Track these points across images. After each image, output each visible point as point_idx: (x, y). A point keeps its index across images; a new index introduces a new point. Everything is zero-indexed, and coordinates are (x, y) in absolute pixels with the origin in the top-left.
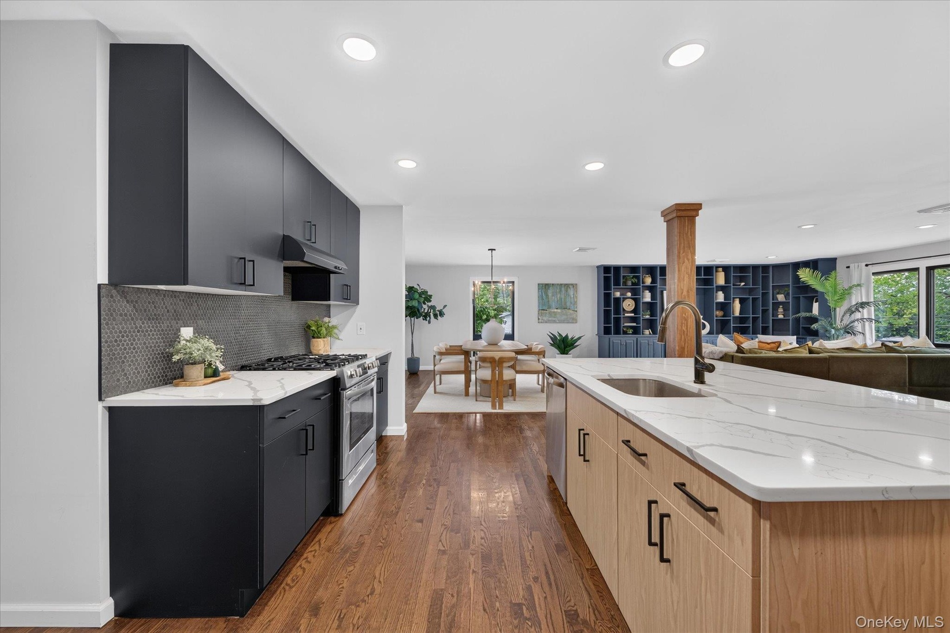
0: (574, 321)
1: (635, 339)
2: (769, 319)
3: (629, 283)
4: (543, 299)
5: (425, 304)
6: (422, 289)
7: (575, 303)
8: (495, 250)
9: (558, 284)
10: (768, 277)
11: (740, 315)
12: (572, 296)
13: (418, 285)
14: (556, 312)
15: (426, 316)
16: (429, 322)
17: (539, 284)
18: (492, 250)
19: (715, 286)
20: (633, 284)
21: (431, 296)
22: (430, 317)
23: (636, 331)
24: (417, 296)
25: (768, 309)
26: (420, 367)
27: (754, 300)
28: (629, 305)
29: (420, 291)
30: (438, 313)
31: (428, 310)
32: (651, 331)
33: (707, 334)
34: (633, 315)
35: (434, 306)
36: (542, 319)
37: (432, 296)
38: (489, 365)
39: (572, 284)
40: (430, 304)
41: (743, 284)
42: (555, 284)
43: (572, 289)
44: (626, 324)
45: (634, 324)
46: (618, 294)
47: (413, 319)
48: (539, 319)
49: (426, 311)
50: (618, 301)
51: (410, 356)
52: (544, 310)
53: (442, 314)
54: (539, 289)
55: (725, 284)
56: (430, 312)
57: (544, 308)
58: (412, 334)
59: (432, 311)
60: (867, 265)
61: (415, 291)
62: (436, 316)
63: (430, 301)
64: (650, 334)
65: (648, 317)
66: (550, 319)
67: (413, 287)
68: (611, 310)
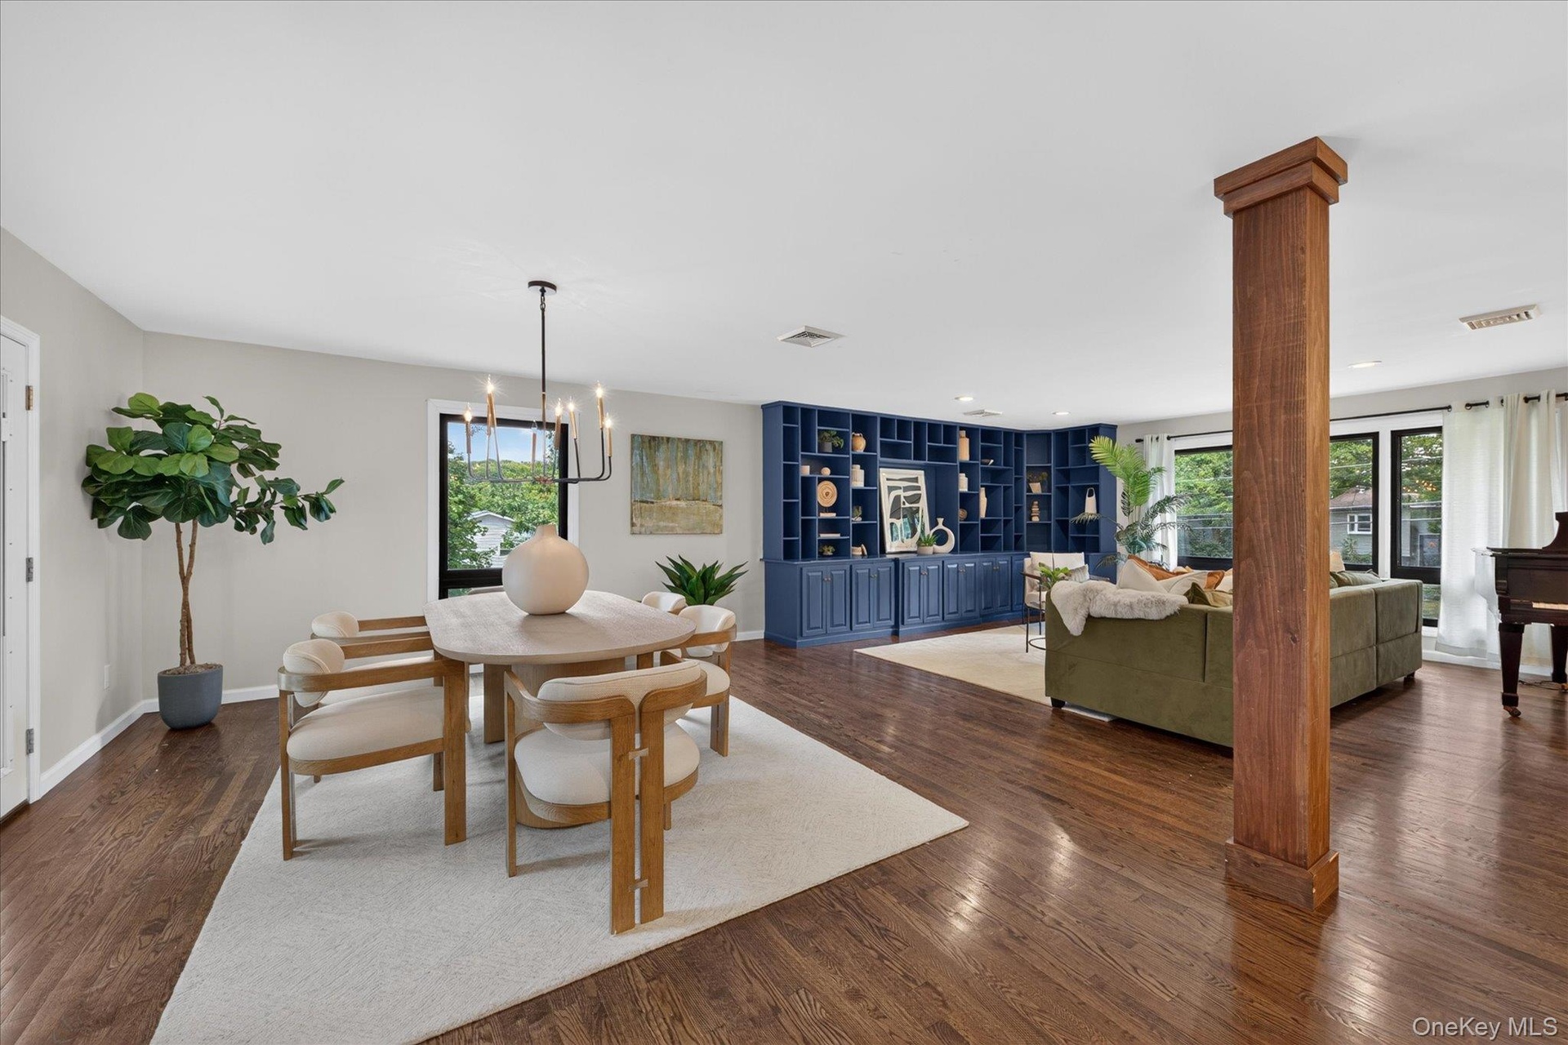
0: (716, 529)
1: (847, 567)
2: (1023, 522)
3: (828, 447)
4: (643, 474)
5: (245, 472)
6: (232, 418)
7: (719, 486)
8: (553, 287)
9: (679, 439)
10: (1022, 451)
11: (986, 516)
12: (712, 470)
13: (214, 402)
14: (677, 508)
15: (250, 517)
16: (267, 537)
17: (633, 436)
18: (544, 286)
19: (958, 464)
20: (836, 449)
21: (274, 449)
22: (269, 517)
23: (840, 550)
24: (201, 439)
25: (1021, 507)
26: (224, 692)
27: (1006, 489)
28: (827, 494)
29: (220, 424)
30: (307, 505)
31: (263, 492)
32: (864, 548)
33: (950, 553)
34: (833, 515)
35: (290, 481)
36: (642, 526)
37: (278, 446)
38: (598, 730)
39: (711, 443)
40: (269, 475)
41: (992, 461)
42: (674, 439)
43: (711, 454)
44: (824, 536)
45: (837, 536)
46: (806, 470)
47: (187, 526)
48: (633, 525)
49: (252, 497)
50: (808, 485)
51: (175, 663)
52: (647, 502)
53: (319, 507)
54: (632, 449)
55: (970, 460)
56: (272, 502)
57: (650, 496)
58: (185, 580)
59: (280, 497)
60: (1169, 438)
61: (194, 423)
62: (296, 516)
63: (272, 466)
64: (863, 555)
65: (859, 520)
66: (662, 524)
67: (189, 408)
68: (798, 502)
